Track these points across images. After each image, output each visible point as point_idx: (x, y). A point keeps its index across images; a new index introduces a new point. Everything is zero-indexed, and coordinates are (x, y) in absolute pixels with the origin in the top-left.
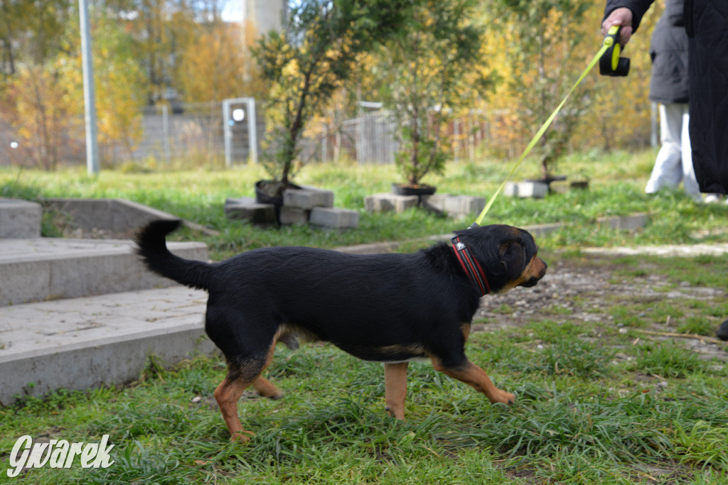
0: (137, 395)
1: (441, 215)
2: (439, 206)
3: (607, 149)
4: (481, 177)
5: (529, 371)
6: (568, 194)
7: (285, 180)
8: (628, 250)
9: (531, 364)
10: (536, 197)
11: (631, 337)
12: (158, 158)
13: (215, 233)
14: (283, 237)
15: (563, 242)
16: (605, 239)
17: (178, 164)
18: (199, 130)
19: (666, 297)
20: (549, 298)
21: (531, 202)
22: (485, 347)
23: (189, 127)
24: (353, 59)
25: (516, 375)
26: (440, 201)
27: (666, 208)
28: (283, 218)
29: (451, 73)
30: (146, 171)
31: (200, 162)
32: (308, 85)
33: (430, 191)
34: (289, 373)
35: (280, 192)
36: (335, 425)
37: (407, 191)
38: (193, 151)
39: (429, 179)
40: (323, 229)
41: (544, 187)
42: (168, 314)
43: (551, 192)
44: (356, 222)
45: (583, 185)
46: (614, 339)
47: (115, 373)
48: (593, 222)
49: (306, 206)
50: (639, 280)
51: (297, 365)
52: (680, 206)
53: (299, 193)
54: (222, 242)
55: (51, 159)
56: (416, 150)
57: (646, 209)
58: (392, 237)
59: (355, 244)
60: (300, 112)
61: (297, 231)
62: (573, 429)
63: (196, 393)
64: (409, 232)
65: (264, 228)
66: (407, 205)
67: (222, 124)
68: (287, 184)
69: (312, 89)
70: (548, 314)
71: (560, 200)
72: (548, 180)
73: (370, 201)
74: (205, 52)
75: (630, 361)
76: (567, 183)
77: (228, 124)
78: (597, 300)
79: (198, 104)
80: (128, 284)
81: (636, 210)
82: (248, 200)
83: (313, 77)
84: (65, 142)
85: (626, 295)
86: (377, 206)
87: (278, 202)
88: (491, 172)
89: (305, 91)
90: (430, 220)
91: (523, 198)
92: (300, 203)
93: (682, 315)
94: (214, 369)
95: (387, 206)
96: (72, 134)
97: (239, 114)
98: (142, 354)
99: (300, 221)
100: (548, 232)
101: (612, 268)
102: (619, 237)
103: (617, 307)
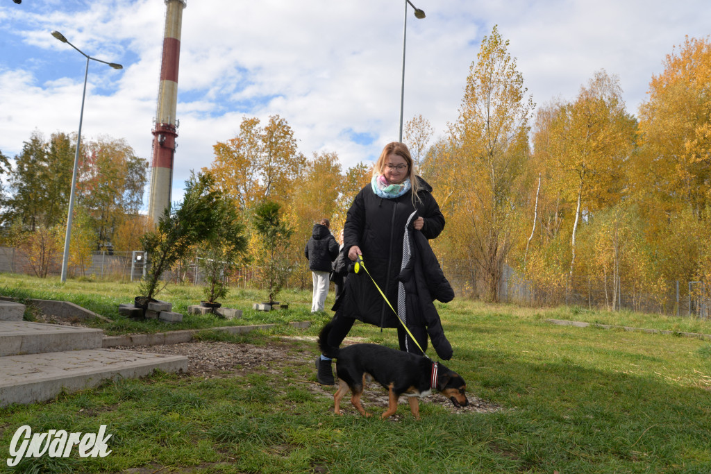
0: (52, 408)
1: (222, 317)
2: (221, 313)
3: (302, 288)
4: (246, 297)
5: (240, 400)
6: (279, 310)
7: (150, 297)
8: (300, 338)
9: (242, 396)
10: (266, 311)
11: (288, 382)
12: (97, 275)
13: (111, 321)
14: (144, 324)
15: (273, 333)
16: (291, 332)
17: (107, 278)
18: (119, 263)
19: (308, 363)
20: (260, 361)
21: (263, 313)
22: (224, 387)
23: (114, 261)
24: (186, 247)
25: (234, 401)
26: (223, 311)
27: (318, 319)
28: (147, 315)
29: (232, 255)
30: (90, 281)
31: (118, 278)
32: (165, 256)
33: (219, 306)
34: (130, 398)
35: (146, 303)
36: (143, 427)
37: (207, 305)
38: (115, 273)
39: (219, 300)
40: (165, 322)
41: (270, 306)
42: (76, 366)
43: (272, 309)
44: (181, 319)
45: (285, 307)
46: (282, 383)
47: (43, 396)
48: (288, 324)
49: (158, 310)
50: (300, 354)
51: (134, 394)
52: (324, 319)
53: (156, 304)
54: (114, 326)
55: (44, 272)
56: (213, 287)
57: (310, 319)
58: (197, 328)
59: (179, 330)
60: (160, 268)
61: (152, 322)
62: (249, 430)
63: (82, 407)
64: (206, 325)
65: (136, 320)
66: (207, 311)
67: (131, 261)
68: (150, 299)
69: (166, 258)
70: (257, 370)
71: (276, 313)
72: (271, 304)
73: (190, 308)
74: (127, 228)
75: (285, 394)
76: (279, 305)
77: (134, 261)
78: (280, 363)
79: (120, 251)
80: (60, 348)
81: (305, 319)
82: (131, 306)
83: (167, 253)
84: (52, 264)
85: (292, 361)
86: (193, 311)
87: (145, 308)
88: (251, 295)
89: (163, 259)
90: (216, 319)
91: (260, 311)
92: (155, 309)
93: (312, 372)
94: (94, 394)
95: (198, 312)
96: (57, 261)
97: (139, 258)
98: (58, 387)
99: (155, 317)
100: (268, 328)
101: (290, 347)
102: (297, 331)
103: (287, 367)
